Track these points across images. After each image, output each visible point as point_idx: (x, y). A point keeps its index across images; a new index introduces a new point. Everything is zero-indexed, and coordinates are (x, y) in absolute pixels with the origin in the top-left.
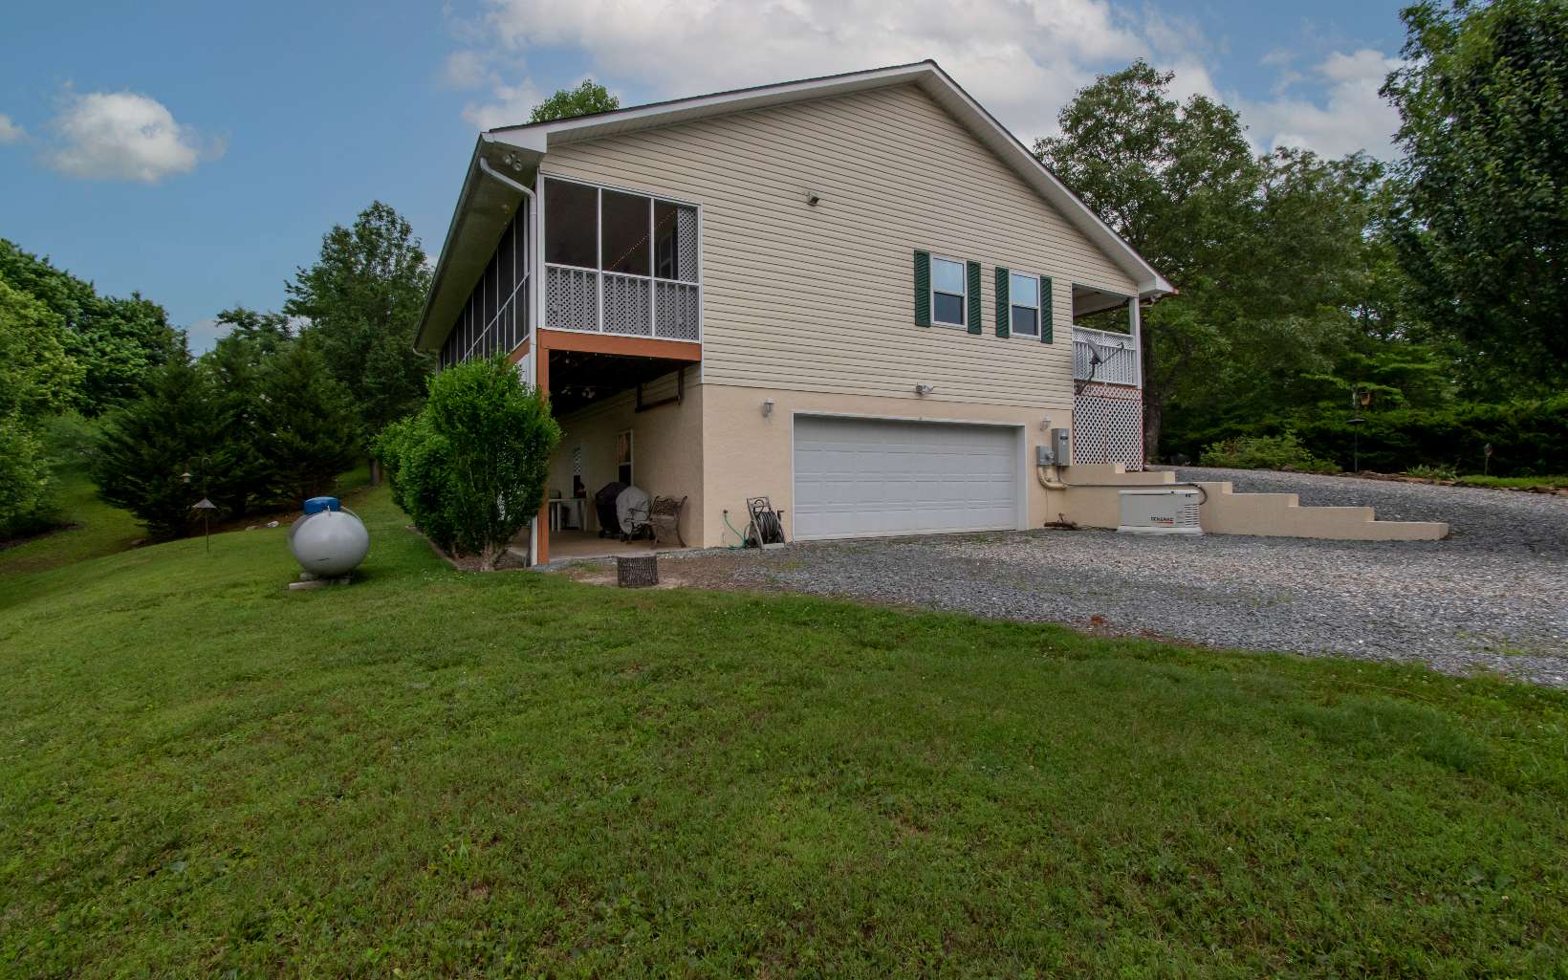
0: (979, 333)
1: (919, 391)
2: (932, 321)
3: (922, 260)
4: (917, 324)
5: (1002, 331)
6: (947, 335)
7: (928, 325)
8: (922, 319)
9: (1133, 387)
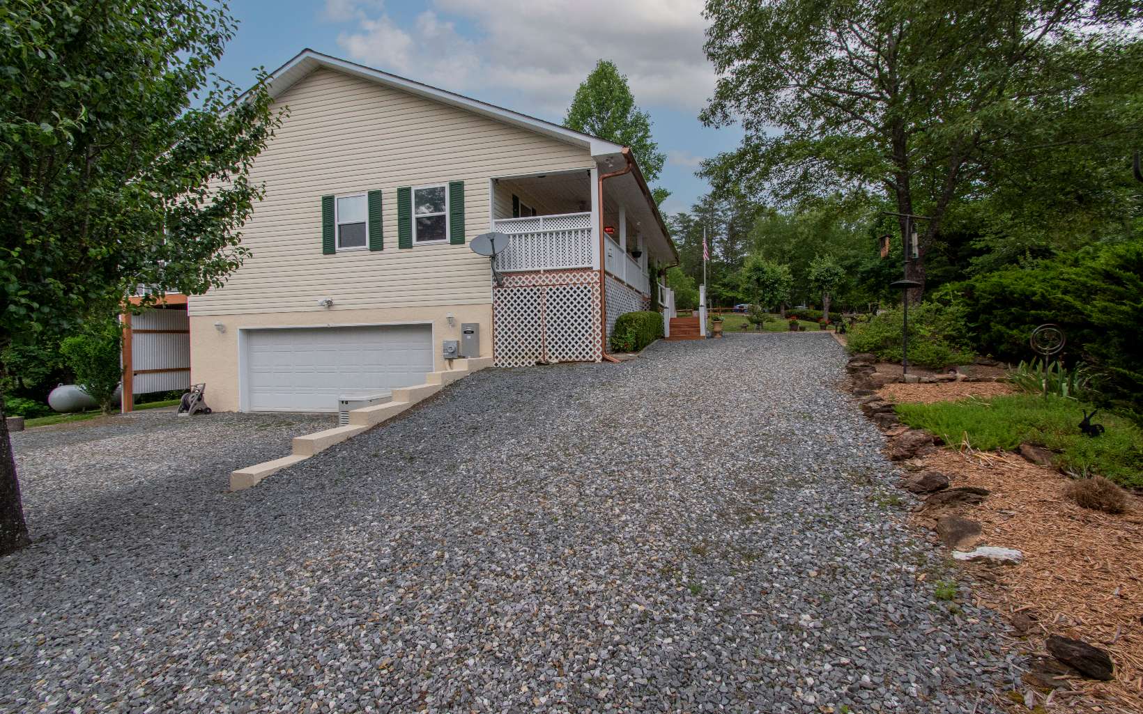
0: (382, 249)
1: (330, 304)
2: (337, 248)
3: (328, 203)
4: (325, 253)
5: (405, 243)
6: (353, 258)
7: (334, 253)
8: (329, 249)
9: (590, 269)
